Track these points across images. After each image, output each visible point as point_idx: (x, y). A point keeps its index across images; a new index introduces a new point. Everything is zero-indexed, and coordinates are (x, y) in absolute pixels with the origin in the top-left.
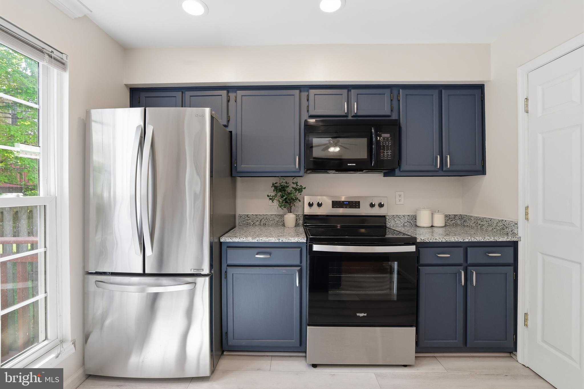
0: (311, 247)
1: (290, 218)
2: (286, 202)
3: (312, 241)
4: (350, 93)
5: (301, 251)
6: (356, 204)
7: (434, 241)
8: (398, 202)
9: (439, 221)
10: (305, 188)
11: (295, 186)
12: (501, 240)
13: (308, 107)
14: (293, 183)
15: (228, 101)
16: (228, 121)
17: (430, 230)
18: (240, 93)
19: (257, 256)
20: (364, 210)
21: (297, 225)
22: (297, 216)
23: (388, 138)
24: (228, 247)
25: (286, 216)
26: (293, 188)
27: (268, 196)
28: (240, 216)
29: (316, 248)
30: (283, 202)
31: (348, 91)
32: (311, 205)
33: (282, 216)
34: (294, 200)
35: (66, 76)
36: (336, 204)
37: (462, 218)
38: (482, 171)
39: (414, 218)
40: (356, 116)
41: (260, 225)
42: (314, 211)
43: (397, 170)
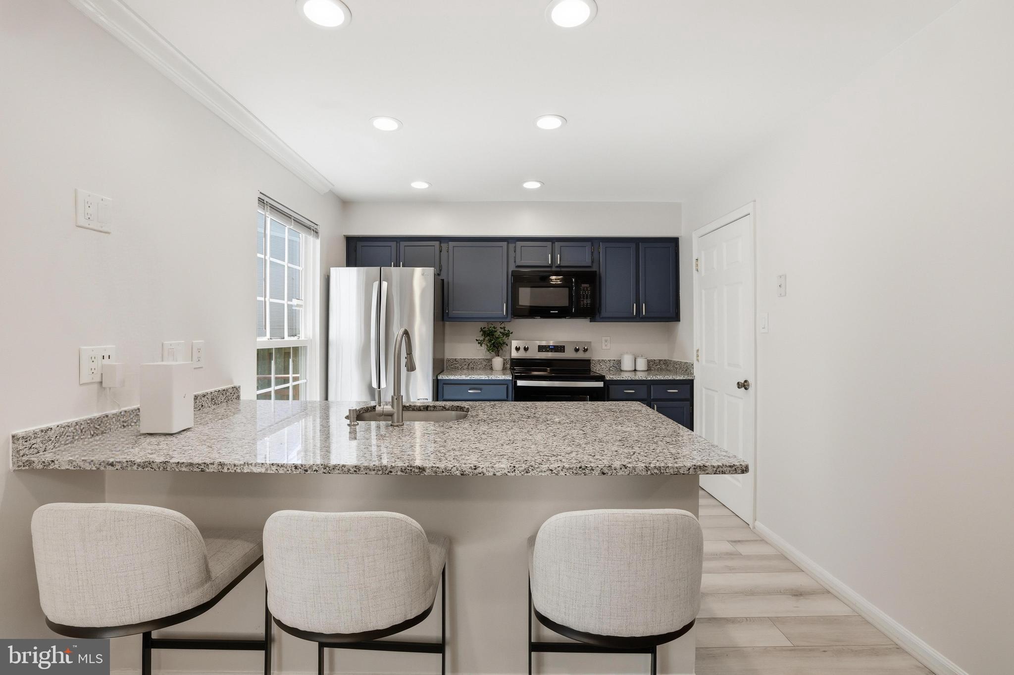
0: (516, 383)
1: (498, 362)
2: (494, 346)
3: (517, 378)
4: (554, 244)
5: (507, 388)
6: (559, 349)
7: (622, 379)
8: (604, 347)
9: (642, 365)
10: (512, 333)
11: (502, 331)
12: (678, 378)
13: (515, 257)
14: (501, 328)
15: (441, 251)
16: (440, 270)
17: (633, 373)
18: (451, 244)
19: (469, 391)
20: (569, 354)
21: (504, 369)
22: (504, 360)
23: (587, 288)
24: (444, 384)
25: (494, 360)
26: (501, 332)
27: (477, 340)
28: (448, 360)
29: (520, 383)
30: (490, 346)
31: (552, 243)
32: (517, 349)
33: (490, 360)
34: (501, 344)
35: (318, 242)
36: (541, 348)
37: (666, 362)
38: (676, 317)
39: (619, 362)
40: (559, 266)
41: (468, 368)
42: (521, 355)
43: (597, 316)
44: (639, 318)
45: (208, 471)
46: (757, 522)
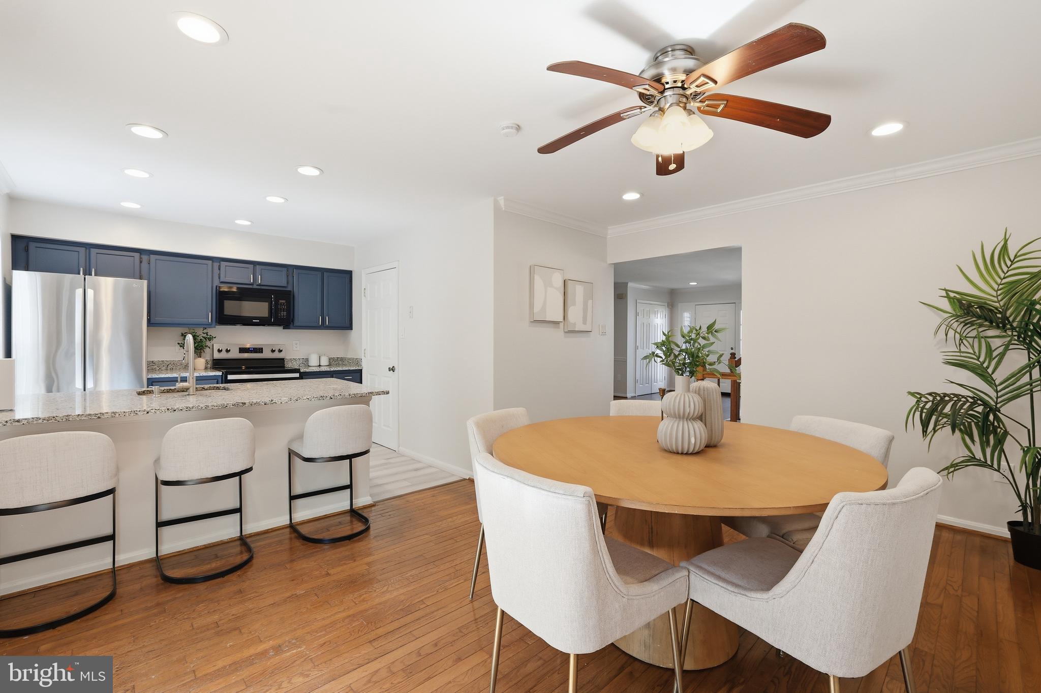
0: (226, 377)
1: (200, 363)
3: (227, 373)
4: (255, 267)
6: (259, 350)
8: (293, 349)
9: (324, 361)
10: (215, 338)
11: (206, 335)
12: (352, 369)
13: (219, 275)
14: (205, 333)
15: (141, 260)
17: (318, 367)
18: (152, 256)
20: (267, 354)
21: (209, 367)
22: (206, 360)
23: (284, 303)
25: (197, 361)
26: (205, 337)
27: (179, 344)
29: (230, 377)
31: (253, 266)
32: (220, 351)
34: (205, 347)
36: (242, 350)
37: (342, 359)
38: (350, 327)
39: (307, 360)
40: (259, 285)
41: (167, 369)
42: (224, 355)
43: (291, 325)
44: (323, 327)
45: (103, 417)
46: (400, 448)
